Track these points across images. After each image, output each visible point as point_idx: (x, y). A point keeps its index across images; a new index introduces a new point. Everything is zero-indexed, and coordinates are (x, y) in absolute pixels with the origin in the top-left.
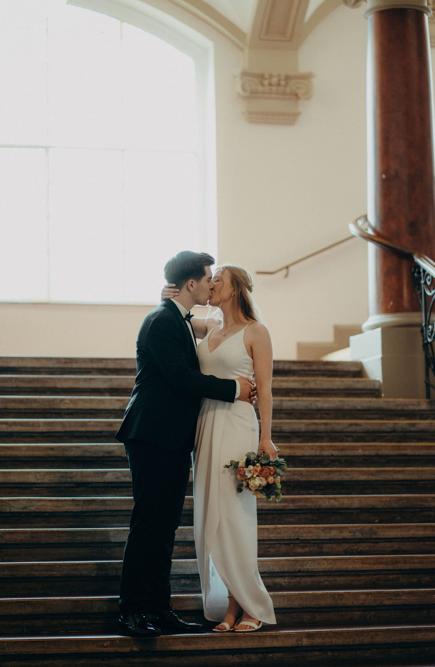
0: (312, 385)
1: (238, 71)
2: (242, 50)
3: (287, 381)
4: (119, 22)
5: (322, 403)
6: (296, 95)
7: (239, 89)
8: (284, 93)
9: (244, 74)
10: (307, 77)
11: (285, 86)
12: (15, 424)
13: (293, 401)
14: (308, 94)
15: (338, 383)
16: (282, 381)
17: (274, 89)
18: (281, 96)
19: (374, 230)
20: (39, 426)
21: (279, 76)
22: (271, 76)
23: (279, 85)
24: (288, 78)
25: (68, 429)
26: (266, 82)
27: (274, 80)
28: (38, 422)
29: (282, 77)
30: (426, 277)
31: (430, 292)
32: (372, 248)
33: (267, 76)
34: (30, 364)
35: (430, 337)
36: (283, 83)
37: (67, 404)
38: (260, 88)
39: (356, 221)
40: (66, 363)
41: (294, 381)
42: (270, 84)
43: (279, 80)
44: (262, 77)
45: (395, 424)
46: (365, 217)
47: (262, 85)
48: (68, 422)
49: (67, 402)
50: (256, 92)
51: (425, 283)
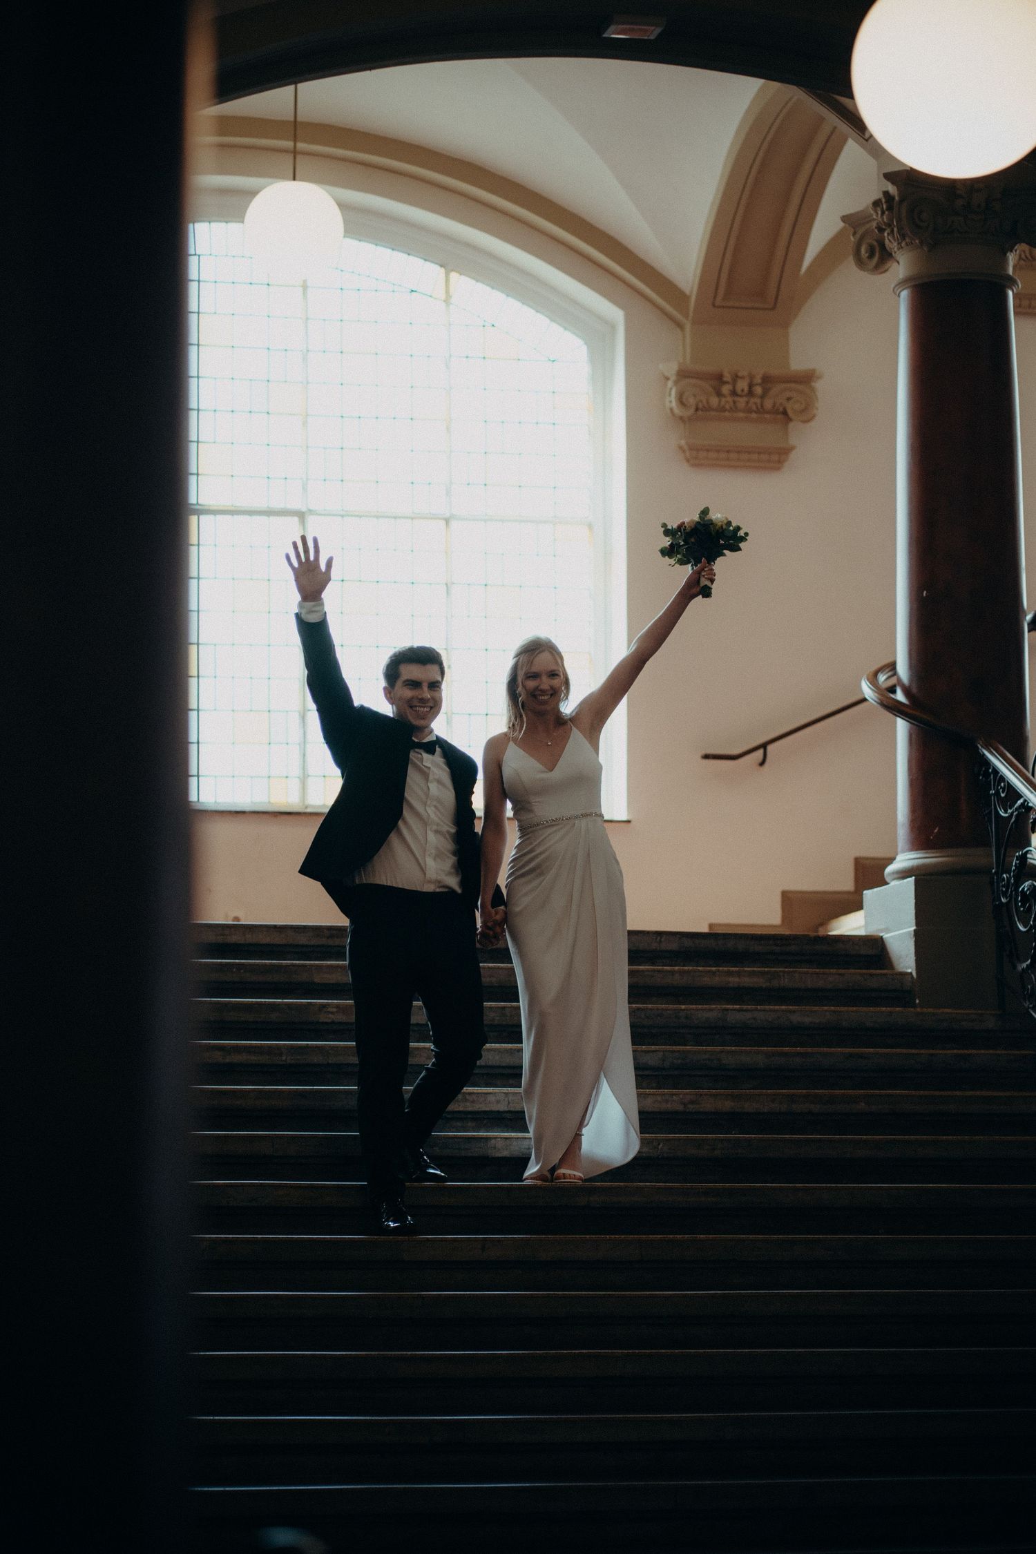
0: (785, 982)
1: (671, 369)
2: (680, 326)
3: (739, 974)
4: (443, 270)
5: (800, 1015)
6: (785, 413)
7: (672, 401)
8: (761, 410)
9: (683, 374)
10: (806, 379)
11: (762, 397)
12: (237, 1049)
13: (747, 1010)
14: (807, 413)
15: (833, 977)
16: (729, 974)
17: (742, 402)
18: (754, 415)
19: (907, 692)
20: (281, 1054)
21: (752, 377)
22: (736, 377)
23: (751, 393)
24: (767, 380)
25: (332, 1060)
26: (726, 389)
27: (742, 385)
28: (278, 1047)
29: (758, 380)
30: (999, 784)
31: (1006, 812)
32: (902, 727)
33: (727, 377)
34: (265, 939)
35: (1005, 894)
36: (758, 390)
37: (332, 1013)
38: (714, 401)
39: (876, 674)
40: (332, 936)
41: (752, 974)
42: (734, 393)
43: (751, 386)
44: (719, 378)
45: (932, 1055)
46: (892, 666)
47: (719, 394)
48: (332, 1047)
49: (330, 1009)
50: (708, 408)
51: (997, 793)
